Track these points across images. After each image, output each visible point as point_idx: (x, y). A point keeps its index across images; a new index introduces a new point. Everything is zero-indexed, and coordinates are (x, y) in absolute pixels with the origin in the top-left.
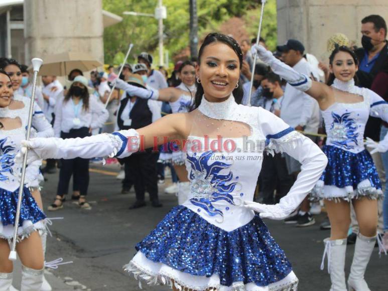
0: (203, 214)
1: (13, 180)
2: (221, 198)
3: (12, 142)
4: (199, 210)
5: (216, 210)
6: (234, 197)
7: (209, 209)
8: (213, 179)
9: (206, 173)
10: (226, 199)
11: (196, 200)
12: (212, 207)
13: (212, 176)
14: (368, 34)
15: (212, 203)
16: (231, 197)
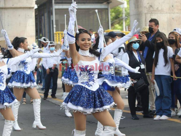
0: (87, 87)
1: (3, 86)
2: (91, 81)
3: (3, 71)
4: (85, 86)
5: (90, 85)
6: (95, 80)
7: (88, 85)
8: (89, 74)
9: (86, 72)
10: (93, 81)
11: (84, 82)
12: (89, 84)
13: (88, 73)
14: (152, 27)
15: (89, 83)
16: (94, 80)
